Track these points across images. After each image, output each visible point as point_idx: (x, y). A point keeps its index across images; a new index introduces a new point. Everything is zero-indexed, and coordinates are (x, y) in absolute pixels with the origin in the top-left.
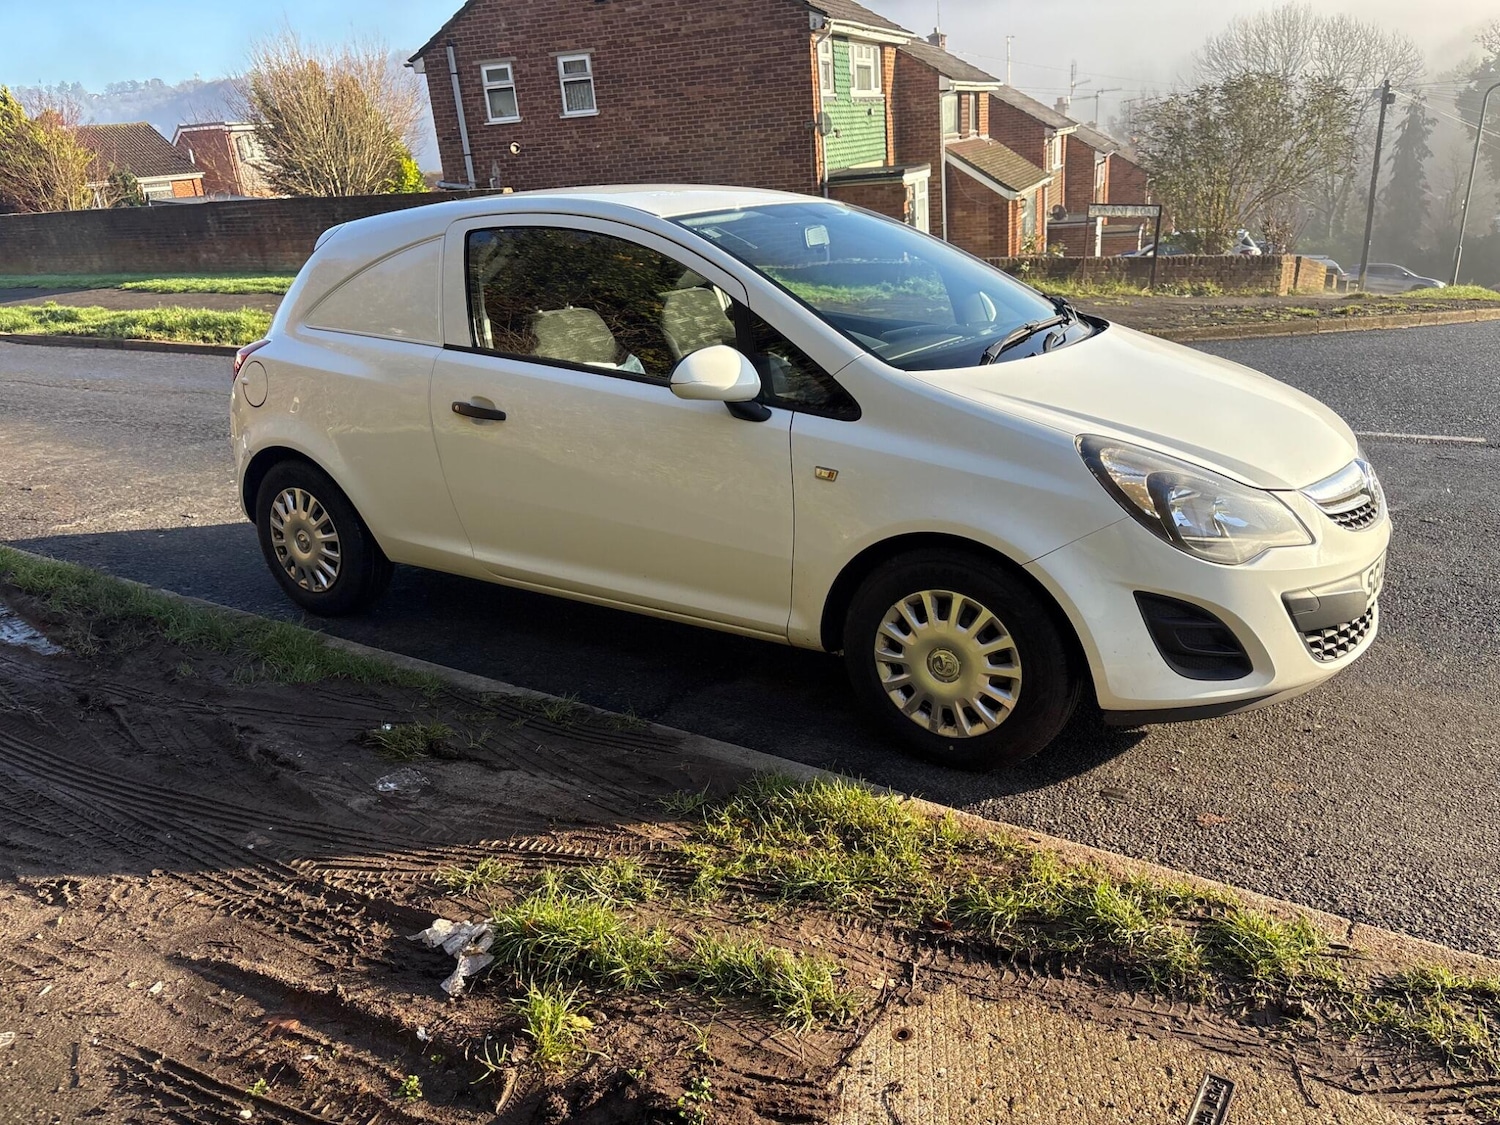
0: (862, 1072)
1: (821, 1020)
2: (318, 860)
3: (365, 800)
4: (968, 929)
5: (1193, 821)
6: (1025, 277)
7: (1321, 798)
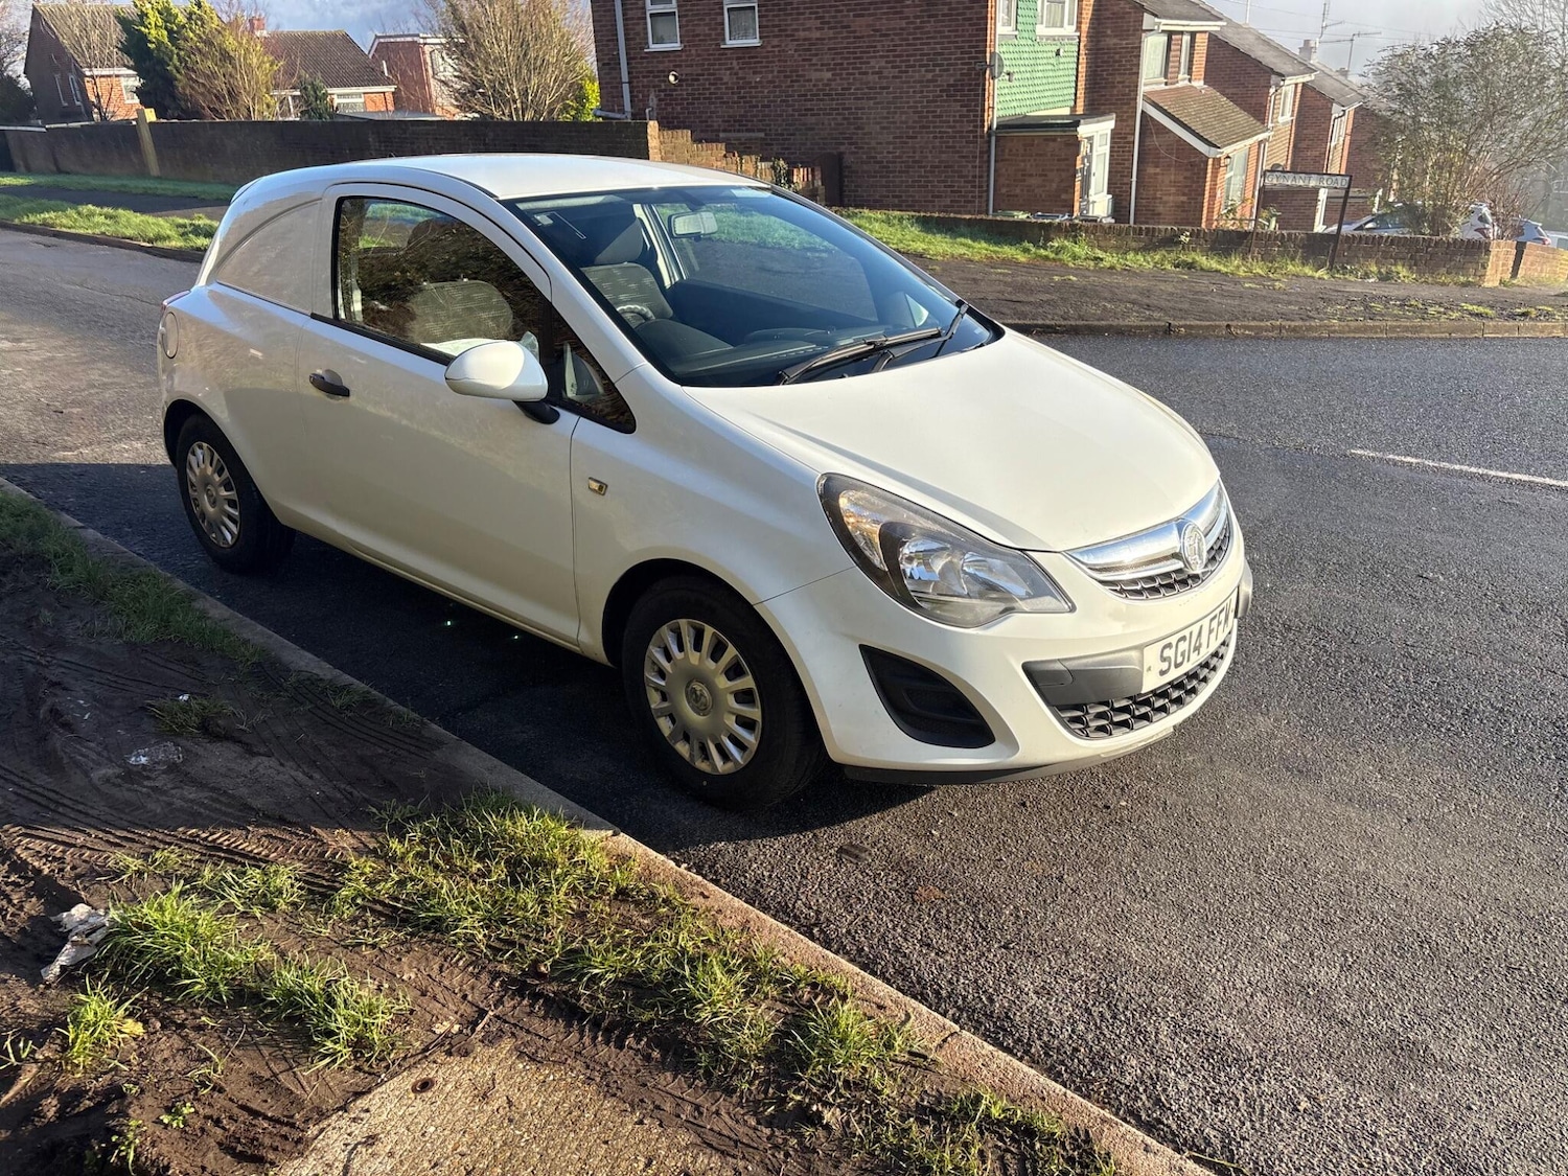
0: (354, 1120)
1: (357, 1059)
2: (27, 828)
3: (110, 771)
4: (566, 983)
5: (912, 893)
6: (1183, 248)
7: (1064, 885)
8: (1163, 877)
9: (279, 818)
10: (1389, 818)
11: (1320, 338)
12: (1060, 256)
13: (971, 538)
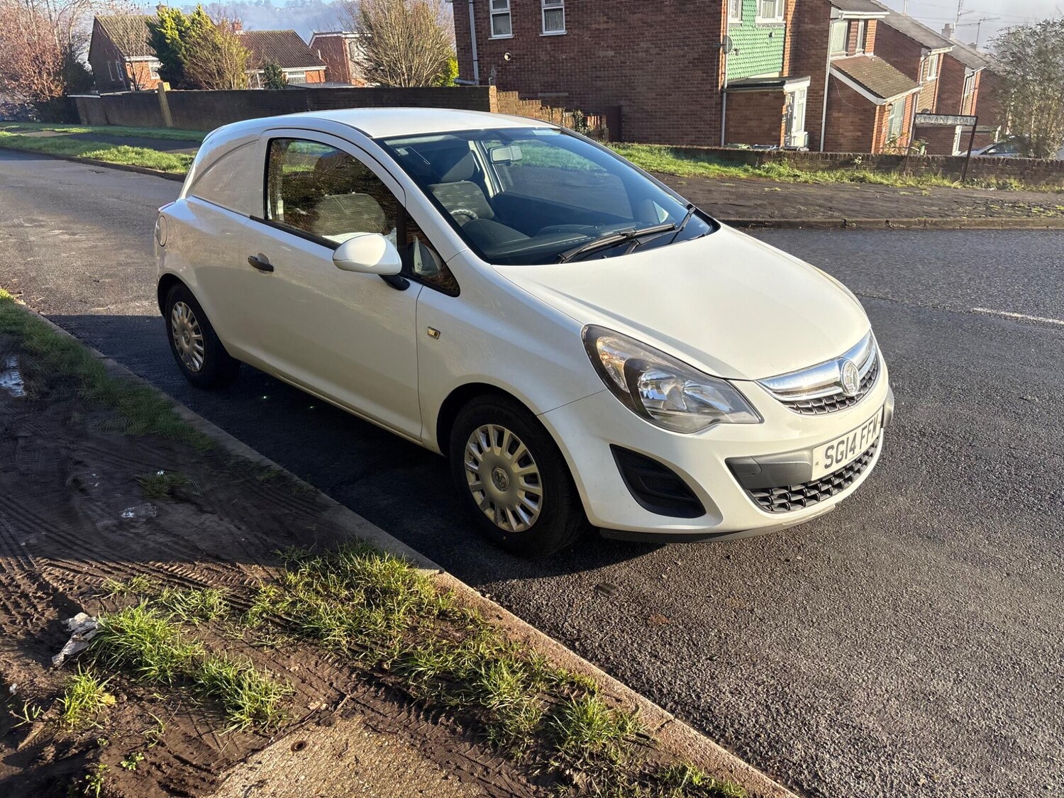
0: (251, 769)
1: (255, 726)
2: (51, 559)
3: (110, 522)
4: (400, 677)
5: (646, 619)
6: (857, 168)
7: (754, 616)
8: (825, 611)
9: (216, 556)
10: (993, 573)
11: (954, 229)
12: (770, 174)
13: (689, 370)
